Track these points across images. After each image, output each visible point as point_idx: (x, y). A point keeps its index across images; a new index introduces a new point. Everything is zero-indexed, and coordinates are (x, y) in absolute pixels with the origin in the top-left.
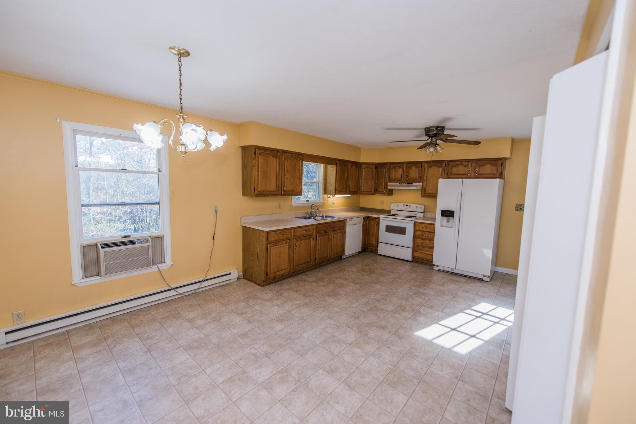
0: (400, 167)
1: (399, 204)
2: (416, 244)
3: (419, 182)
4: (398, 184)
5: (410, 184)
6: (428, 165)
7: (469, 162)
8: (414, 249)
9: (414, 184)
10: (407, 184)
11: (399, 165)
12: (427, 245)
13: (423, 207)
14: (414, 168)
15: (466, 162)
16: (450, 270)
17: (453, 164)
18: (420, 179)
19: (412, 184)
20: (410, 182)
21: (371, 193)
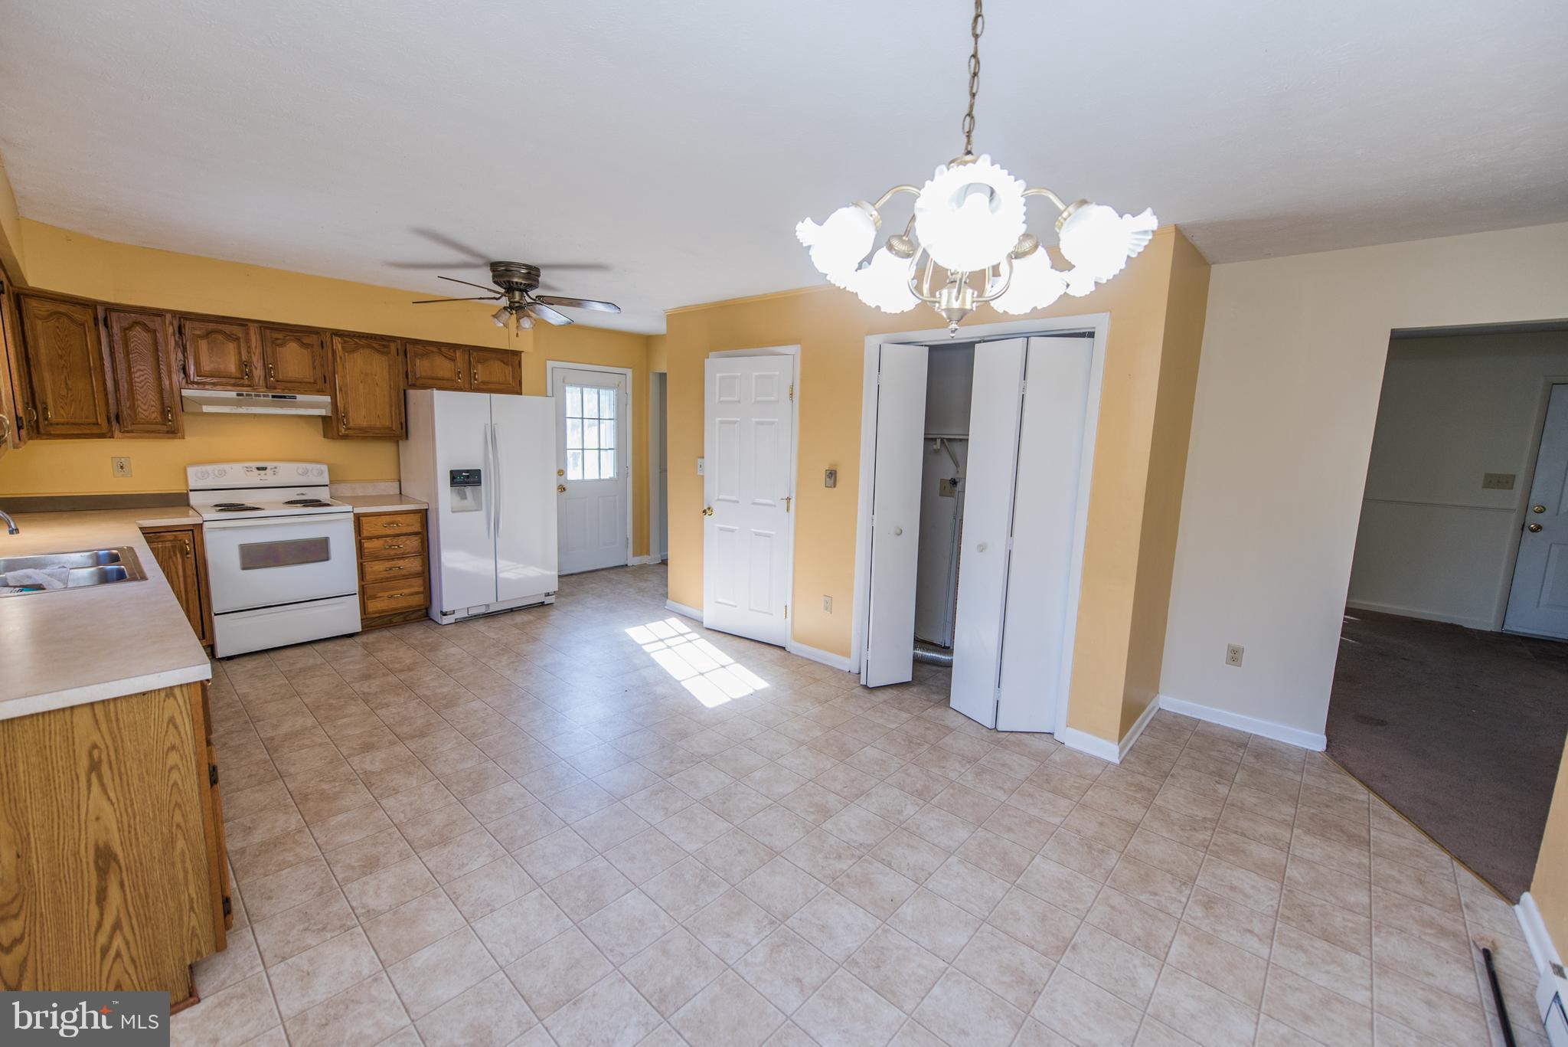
0: (231, 337)
1: (226, 467)
2: (369, 577)
3: (321, 392)
4: (233, 394)
5: (285, 397)
6: (345, 342)
7: (457, 351)
8: (365, 594)
9: (300, 398)
10: (273, 397)
11: (227, 328)
12: (404, 572)
13: (325, 468)
14: (293, 347)
15: (451, 351)
16: (483, 610)
17: (419, 349)
18: (324, 383)
19: (295, 398)
20: (282, 390)
21: (96, 430)
